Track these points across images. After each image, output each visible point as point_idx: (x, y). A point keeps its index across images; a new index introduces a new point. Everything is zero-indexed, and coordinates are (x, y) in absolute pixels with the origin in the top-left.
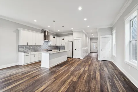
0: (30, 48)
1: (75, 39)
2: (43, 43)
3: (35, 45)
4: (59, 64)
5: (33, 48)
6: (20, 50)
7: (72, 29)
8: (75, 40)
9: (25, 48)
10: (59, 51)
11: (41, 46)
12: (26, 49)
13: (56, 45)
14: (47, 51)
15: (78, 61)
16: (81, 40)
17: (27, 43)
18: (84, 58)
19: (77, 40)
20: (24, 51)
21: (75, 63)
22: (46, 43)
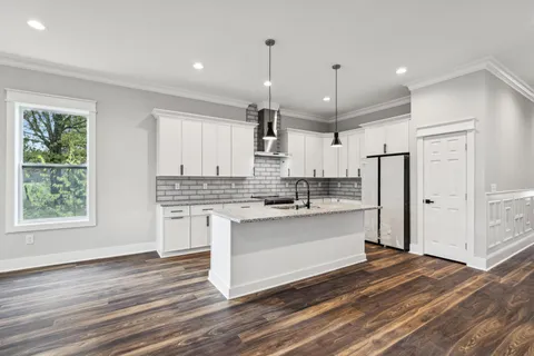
0: (199, 187)
1: (424, 138)
2: (252, 165)
3: (215, 175)
4: (302, 283)
5: (211, 187)
6: (162, 193)
7: (402, 71)
8: (427, 142)
9: (177, 186)
10: (308, 206)
11: (243, 179)
12: (184, 193)
13: (318, 176)
14: (267, 203)
15: (439, 288)
16: (470, 135)
17: (182, 166)
18: (503, 269)
19: (444, 140)
20: (176, 198)
21: (410, 301)
22: (267, 168)
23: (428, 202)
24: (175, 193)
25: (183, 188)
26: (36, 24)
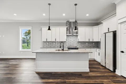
22: (72, 39)
23: (122, 52)
24: (47, 45)
25: (49, 44)
26: (15, 14)
